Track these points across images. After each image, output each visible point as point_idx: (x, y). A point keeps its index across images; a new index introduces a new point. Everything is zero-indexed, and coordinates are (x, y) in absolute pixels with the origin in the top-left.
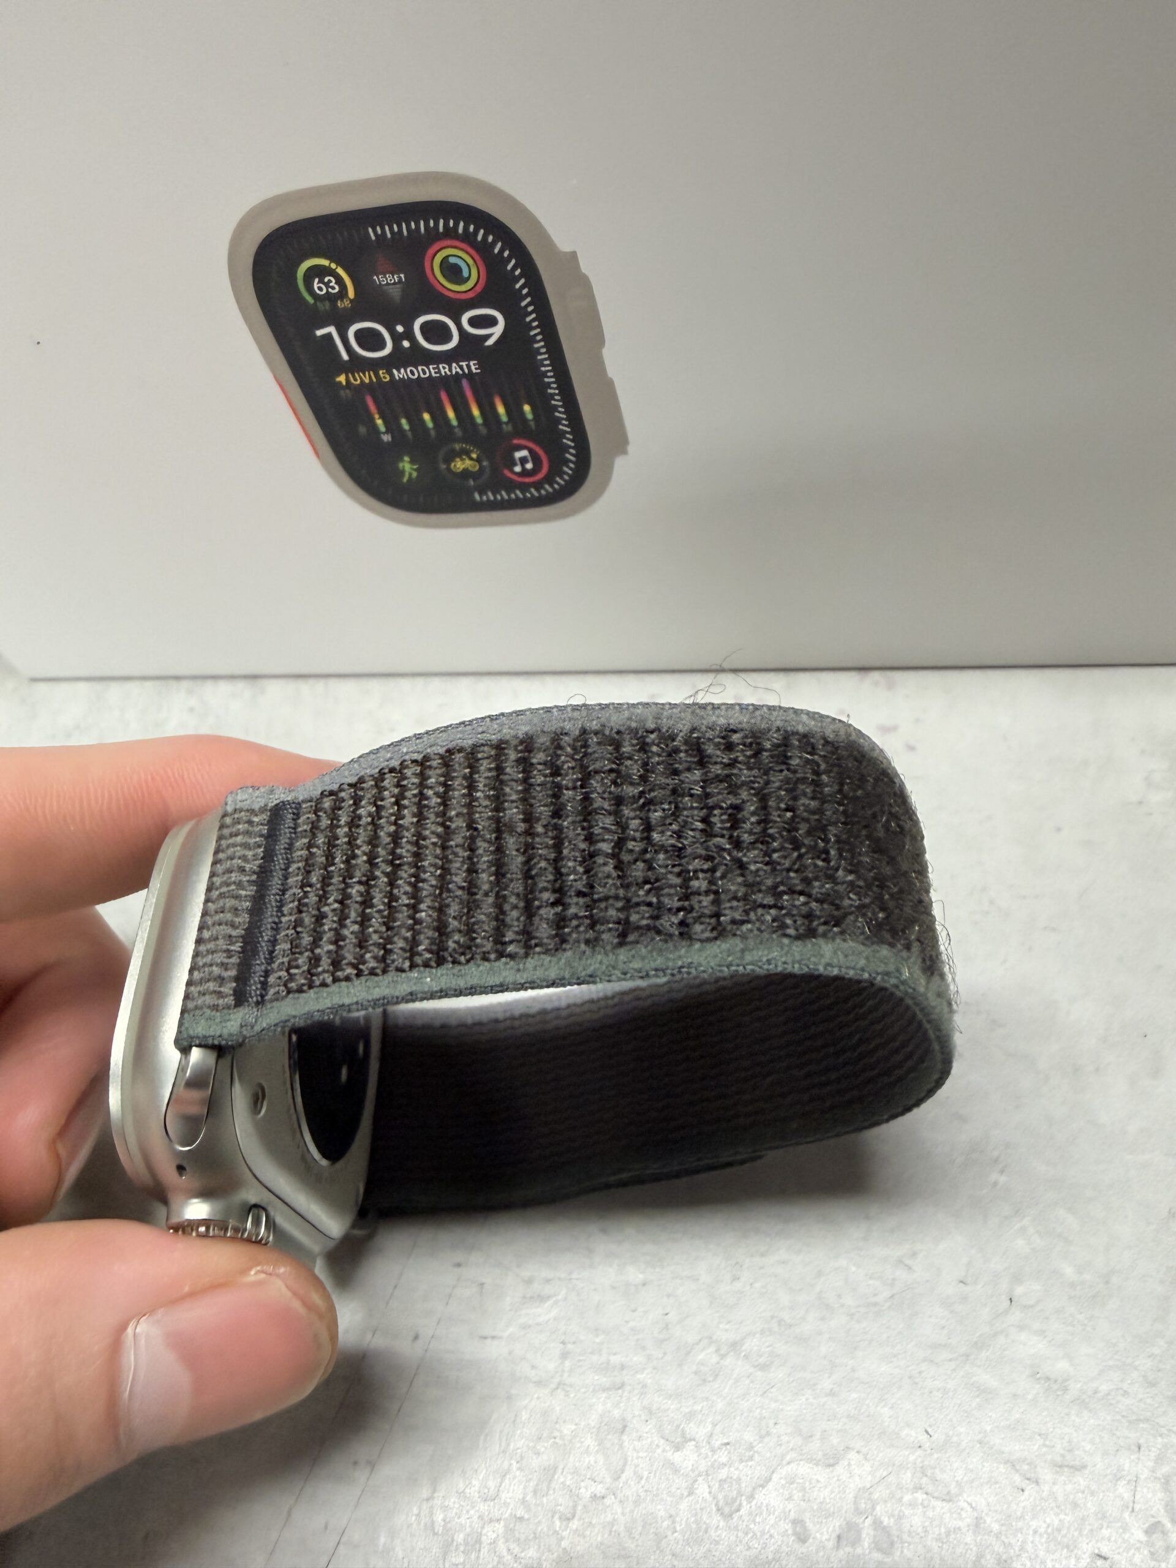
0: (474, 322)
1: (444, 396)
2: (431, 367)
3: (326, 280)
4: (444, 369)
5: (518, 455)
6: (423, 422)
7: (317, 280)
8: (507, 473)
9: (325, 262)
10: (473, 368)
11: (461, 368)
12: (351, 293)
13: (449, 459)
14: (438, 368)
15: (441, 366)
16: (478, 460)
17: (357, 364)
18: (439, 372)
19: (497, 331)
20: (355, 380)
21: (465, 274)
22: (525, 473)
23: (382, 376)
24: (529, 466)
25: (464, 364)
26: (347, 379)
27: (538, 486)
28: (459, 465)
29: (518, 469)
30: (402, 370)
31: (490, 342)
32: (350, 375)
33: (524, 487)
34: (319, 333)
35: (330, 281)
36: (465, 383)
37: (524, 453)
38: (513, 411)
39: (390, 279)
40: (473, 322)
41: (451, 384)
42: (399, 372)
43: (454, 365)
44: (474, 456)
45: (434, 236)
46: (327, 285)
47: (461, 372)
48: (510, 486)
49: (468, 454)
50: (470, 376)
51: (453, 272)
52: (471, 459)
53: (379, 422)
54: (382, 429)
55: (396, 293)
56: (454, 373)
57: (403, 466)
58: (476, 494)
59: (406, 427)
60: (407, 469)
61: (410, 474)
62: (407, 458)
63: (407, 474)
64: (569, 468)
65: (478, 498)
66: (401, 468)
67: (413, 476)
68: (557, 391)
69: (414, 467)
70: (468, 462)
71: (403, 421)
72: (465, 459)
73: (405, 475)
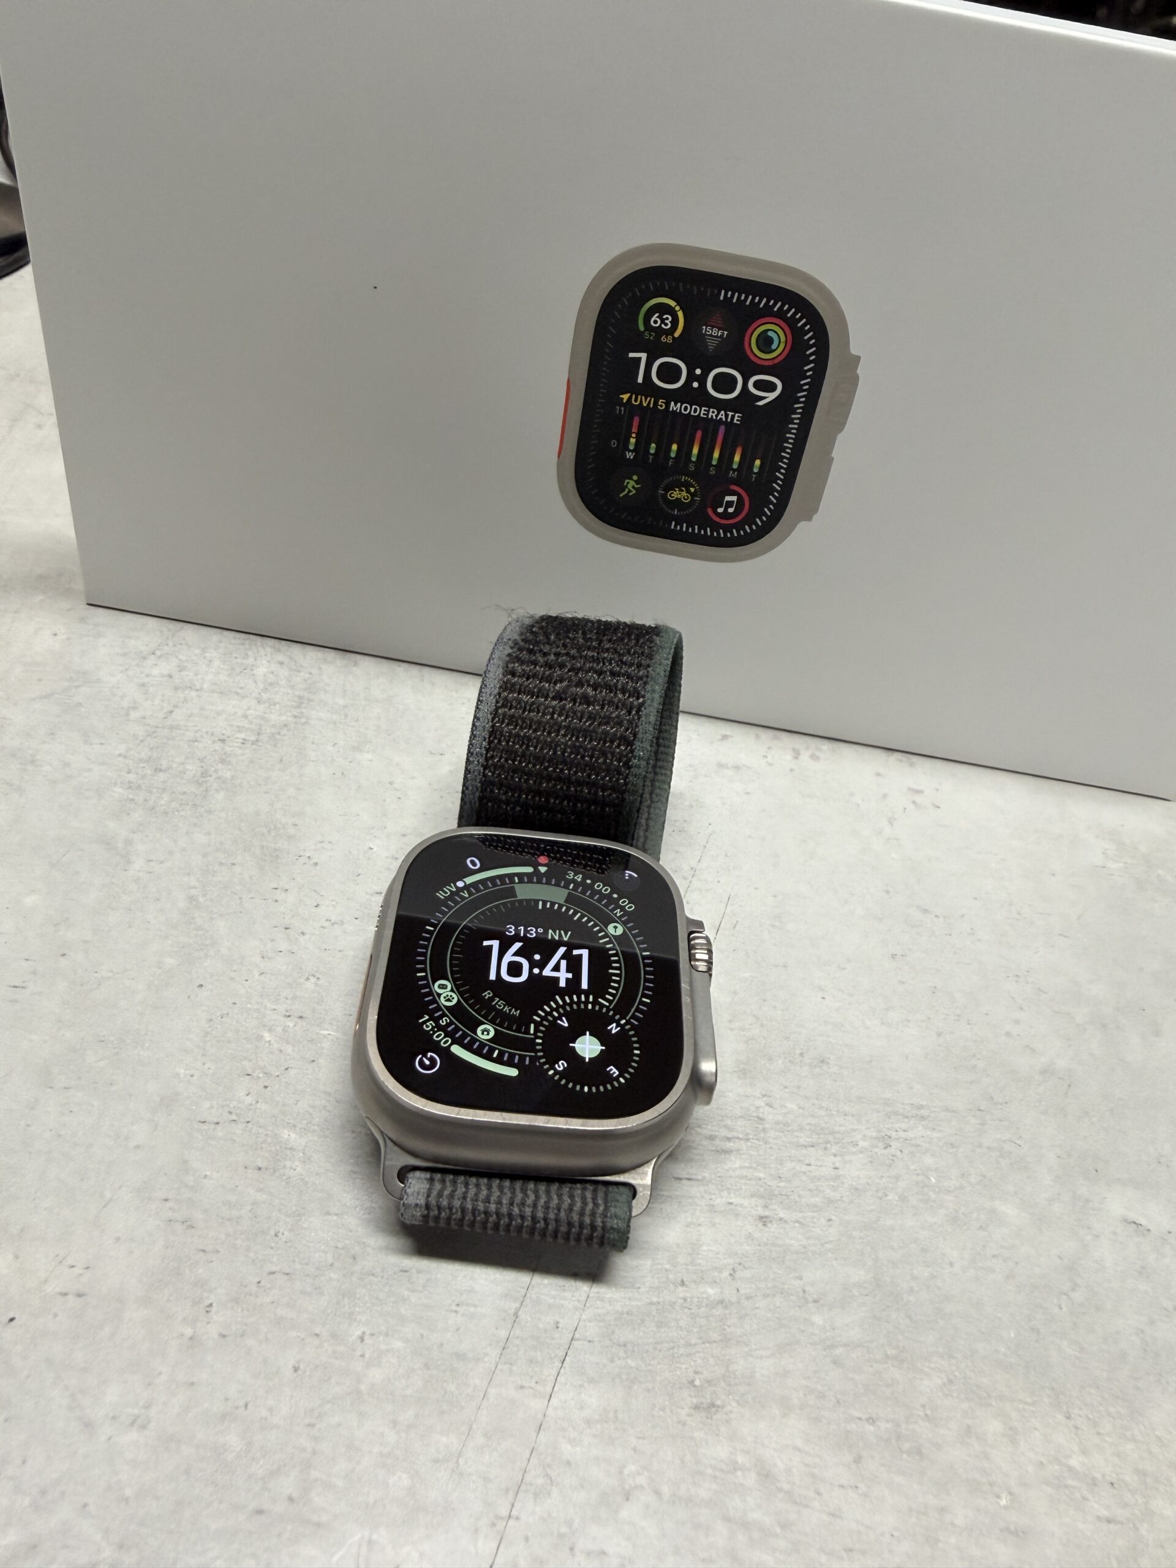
0: (758, 385)
1: (699, 434)
2: (703, 408)
3: (665, 317)
4: (713, 413)
5: (728, 498)
6: (669, 449)
7: (657, 315)
8: (710, 511)
9: (672, 303)
10: (736, 418)
11: (727, 416)
12: (677, 334)
13: (670, 488)
14: (708, 411)
15: (711, 410)
16: (693, 495)
17: (648, 387)
18: (707, 415)
19: (771, 396)
20: (636, 401)
21: (774, 347)
22: (725, 513)
23: (660, 404)
24: (731, 510)
25: (730, 414)
26: (630, 398)
27: (728, 528)
28: (676, 494)
29: (720, 510)
30: (679, 404)
31: (761, 403)
32: (634, 396)
33: (715, 527)
34: (631, 355)
35: (667, 319)
36: (722, 429)
37: (734, 498)
38: (747, 462)
39: (715, 332)
40: (757, 385)
41: (709, 427)
42: (676, 405)
43: (723, 412)
44: (692, 490)
45: (767, 312)
46: (663, 321)
47: (724, 419)
48: (706, 523)
49: (687, 486)
50: (729, 425)
51: (765, 343)
52: (688, 491)
53: (633, 441)
54: (631, 447)
55: (712, 344)
56: (718, 418)
57: (628, 483)
58: (673, 523)
59: (652, 451)
60: (630, 486)
61: (630, 491)
62: (635, 478)
63: (627, 490)
64: (761, 520)
65: (673, 527)
66: (625, 484)
67: (631, 494)
68: (788, 456)
69: (636, 486)
70: (684, 494)
71: (653, 445)
72: (683, 491)
73: (624, 491)
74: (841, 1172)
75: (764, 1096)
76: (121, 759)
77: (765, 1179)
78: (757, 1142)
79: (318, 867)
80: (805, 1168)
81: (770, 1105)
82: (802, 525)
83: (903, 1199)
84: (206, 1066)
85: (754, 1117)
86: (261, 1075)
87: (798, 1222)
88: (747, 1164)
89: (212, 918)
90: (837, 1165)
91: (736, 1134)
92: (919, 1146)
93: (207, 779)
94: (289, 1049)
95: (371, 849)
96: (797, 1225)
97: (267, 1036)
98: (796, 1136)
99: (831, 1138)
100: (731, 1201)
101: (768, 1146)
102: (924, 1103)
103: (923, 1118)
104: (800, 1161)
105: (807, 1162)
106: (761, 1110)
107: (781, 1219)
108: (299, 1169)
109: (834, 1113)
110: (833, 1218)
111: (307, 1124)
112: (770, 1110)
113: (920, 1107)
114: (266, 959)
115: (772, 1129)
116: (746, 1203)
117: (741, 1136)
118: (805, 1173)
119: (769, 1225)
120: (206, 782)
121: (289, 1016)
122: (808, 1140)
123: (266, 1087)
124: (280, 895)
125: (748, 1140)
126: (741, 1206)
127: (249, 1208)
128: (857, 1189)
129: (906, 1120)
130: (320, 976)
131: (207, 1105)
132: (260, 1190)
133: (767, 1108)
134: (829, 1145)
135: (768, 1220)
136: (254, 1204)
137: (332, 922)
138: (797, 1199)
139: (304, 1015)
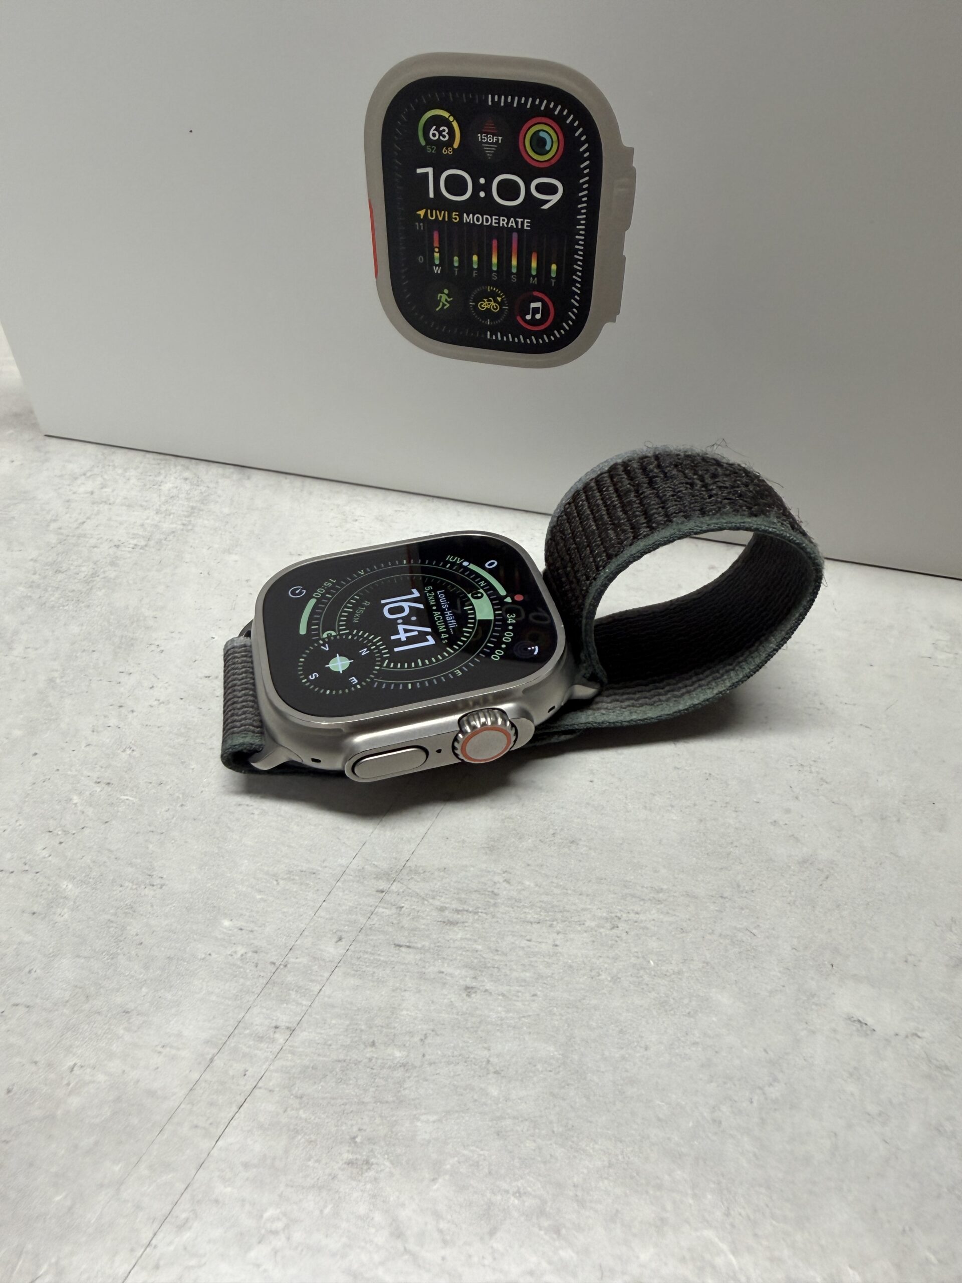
0: (541, 188)
1: (495, 243)
2: (494, 217)
3: (441, 129)
4: (503, 221)
5: (533, 305)
6: (471, 261)
7: (434, 127)
8: (519, 319)
9: (446, 114)
10: (526, 224)
11: (517, 223)
12: (456, 145)
13: (479, 298)
14: (499, 220)
15: (501, 218)
16: (501, 304)
17: (440, 203)
18: (499, 223)
19: (555, 199)
20: (432, 216)
21: (548, 148)
22: (533, 322)
23: (454, 217)
24: (538, 316)
25: (520, 220)
26: (426, 213)
27: (538, 335)
28: (485, 305)
29: (528, 317)
30: (471, 216)
31: (546, 207)
32: (429, 211)
33: (527, 334)
34: (419, 171)
35: (444, 130)
36: (515, 236)
37: (538, 305)
38: (543, 267)
39: (491, 139)
40: (539, 188)
41: (503, 234)
42: (468, 216)
43: (512, 219)
44: (499, 299)
45: (535, 112)
46: (440, 133)
47: (515, 227)
48: (518, 330)
49: (494, 295)
50: (521, 231)
51: (539, 144)
52: (496, 301)
53: (437, 255)
54: (437, 262)
55: (489, 152)
56: (509, 226)
57: (441, 297)
58: (489, 333)
59: (456, 264)
60: (443, 300)
61: (444, 305)
62: (446, 291)
63: (441, 304)
64: (568, 324)
65: (489, 337)
66: (439, 298)
67: (445, 307)
68: (581, 258)
69: (449, 300)
70: (492, 303)
71: (456, 258)
72: (491, 301)
73: (439, 305)
74: (560, 950)
75: (504, 872)
76: (31, 563)
77: (481, 951)
78: (484, 915)
79: (163, 655)
80: (524, 943)
81: (507, 881)
82: (608, 327)
83: (615, 979)
84: (21, 822)
85: (489, 892)
86: (60, 833)
87: (503, 995)
88: (468, 936)
89: (62, 697)
90: (557, 943)
91: (466, 907)
92: (647, 929)
93: (94, 579)
94: (90, 811)
95: (213, 638)
96: (500, 997)
97: (76, 799)
98: (525, 913)
99: (559, 916)
100: (443, 970)
101: (495, 920)
102: (665, 887)
103: (660, 902)
104: (521, 936)
105: (528, 937)
106: (498, 886)
107: (486, 991)
108: (66, 916)
109: (569, 892)
110: (539, 993)
111: (85, 877)
112: (507, 886)
113: (661, 890)
114: (95, 733)
115: (503, 904)
116: (457, 972)
117: (471, 909)
118: (523, 948)
119: (473, 995)
120: (94, 581)
121: (99, 783)
122: (536, 916)
123: (61, 843)
124: (124, 678)
125: (476, 913)
126: (452, 975)
127: (15, 947)
128: (570, 967)
129: (642, 903)
130: (135, 748)
131: (8, 855)
132: (28, 932)
133: (505, 884)
134: (555, 923)
135: (473, 991)
136: (20, 943)
137: (161, 701)
138: (508, 972)
139: (112, 782)
